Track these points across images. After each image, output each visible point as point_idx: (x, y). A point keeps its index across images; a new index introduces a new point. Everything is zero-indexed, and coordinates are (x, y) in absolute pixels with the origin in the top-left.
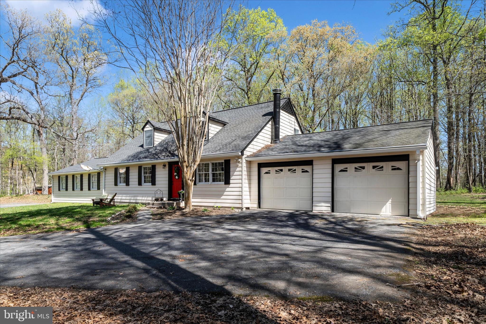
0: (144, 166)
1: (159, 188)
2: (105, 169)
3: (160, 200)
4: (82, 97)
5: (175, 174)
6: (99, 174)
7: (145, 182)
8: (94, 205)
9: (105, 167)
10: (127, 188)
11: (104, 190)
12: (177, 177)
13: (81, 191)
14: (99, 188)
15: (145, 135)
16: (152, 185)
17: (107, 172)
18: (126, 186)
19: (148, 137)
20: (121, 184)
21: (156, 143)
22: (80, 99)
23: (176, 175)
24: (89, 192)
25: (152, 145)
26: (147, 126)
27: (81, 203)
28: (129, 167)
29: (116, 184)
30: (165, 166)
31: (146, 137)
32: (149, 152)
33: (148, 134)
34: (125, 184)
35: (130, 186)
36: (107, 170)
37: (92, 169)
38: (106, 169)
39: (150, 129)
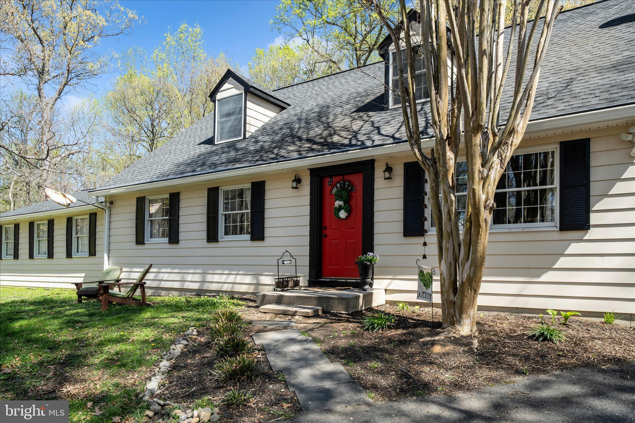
0: (223, 188)
1: (289, 249)
2: (111, 201)
3: (291, 284)
4: (59, 95)
5: (338, 203)
6: (93, 217)
7: (226, 233)
8: (80, 301)
9: (112, 196)
10: (173, 250)
11: (106, 256)
12: (343, 214)
13: (50, 261)
14: (92, 252)
15: (220, 111)
16: (253, 239)
17: (114, 211)
18: (168, 246)
19: (229, 115)
20: (154, 240)
21: (251, 130)
22: (57, 96)
23: (340, 208)
24: (69, 260)
25: (240, 135)
26: (226, 86)
27: (47, 289)
28: (178, 194)
29: (140, 240)
30: (298, 180)
31: (222, 116)
32: (237, 150)
33: (227, 108)
34: (166, 240)
35: (182, 244)
36: (116, 204)
37: (74, 200)
38: (111, 203)
39: (235, 92)
